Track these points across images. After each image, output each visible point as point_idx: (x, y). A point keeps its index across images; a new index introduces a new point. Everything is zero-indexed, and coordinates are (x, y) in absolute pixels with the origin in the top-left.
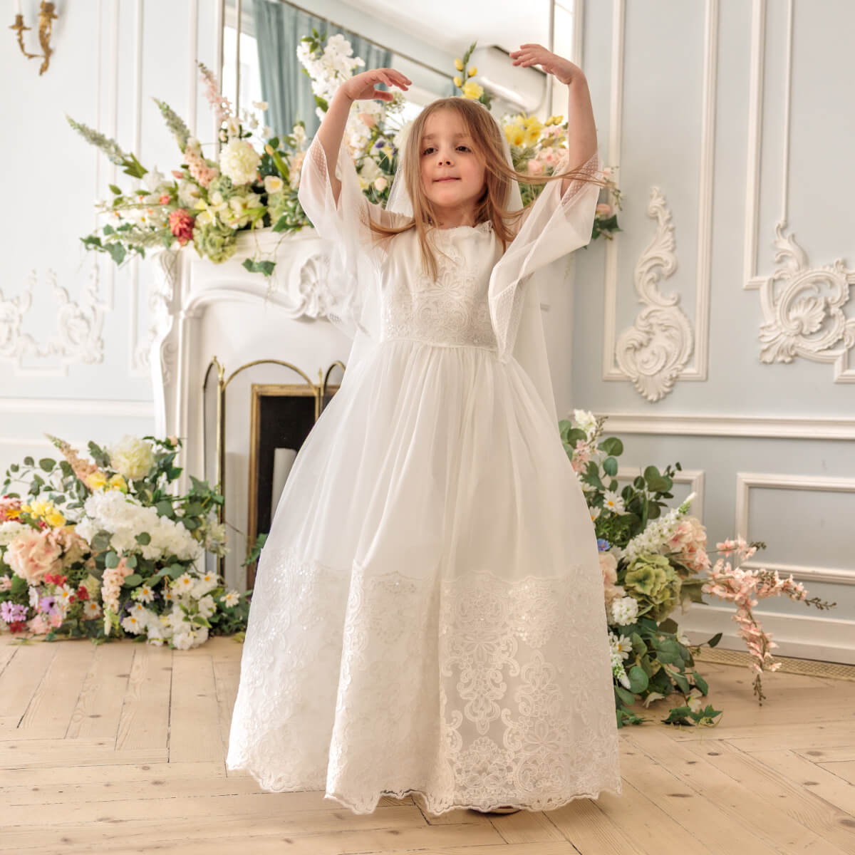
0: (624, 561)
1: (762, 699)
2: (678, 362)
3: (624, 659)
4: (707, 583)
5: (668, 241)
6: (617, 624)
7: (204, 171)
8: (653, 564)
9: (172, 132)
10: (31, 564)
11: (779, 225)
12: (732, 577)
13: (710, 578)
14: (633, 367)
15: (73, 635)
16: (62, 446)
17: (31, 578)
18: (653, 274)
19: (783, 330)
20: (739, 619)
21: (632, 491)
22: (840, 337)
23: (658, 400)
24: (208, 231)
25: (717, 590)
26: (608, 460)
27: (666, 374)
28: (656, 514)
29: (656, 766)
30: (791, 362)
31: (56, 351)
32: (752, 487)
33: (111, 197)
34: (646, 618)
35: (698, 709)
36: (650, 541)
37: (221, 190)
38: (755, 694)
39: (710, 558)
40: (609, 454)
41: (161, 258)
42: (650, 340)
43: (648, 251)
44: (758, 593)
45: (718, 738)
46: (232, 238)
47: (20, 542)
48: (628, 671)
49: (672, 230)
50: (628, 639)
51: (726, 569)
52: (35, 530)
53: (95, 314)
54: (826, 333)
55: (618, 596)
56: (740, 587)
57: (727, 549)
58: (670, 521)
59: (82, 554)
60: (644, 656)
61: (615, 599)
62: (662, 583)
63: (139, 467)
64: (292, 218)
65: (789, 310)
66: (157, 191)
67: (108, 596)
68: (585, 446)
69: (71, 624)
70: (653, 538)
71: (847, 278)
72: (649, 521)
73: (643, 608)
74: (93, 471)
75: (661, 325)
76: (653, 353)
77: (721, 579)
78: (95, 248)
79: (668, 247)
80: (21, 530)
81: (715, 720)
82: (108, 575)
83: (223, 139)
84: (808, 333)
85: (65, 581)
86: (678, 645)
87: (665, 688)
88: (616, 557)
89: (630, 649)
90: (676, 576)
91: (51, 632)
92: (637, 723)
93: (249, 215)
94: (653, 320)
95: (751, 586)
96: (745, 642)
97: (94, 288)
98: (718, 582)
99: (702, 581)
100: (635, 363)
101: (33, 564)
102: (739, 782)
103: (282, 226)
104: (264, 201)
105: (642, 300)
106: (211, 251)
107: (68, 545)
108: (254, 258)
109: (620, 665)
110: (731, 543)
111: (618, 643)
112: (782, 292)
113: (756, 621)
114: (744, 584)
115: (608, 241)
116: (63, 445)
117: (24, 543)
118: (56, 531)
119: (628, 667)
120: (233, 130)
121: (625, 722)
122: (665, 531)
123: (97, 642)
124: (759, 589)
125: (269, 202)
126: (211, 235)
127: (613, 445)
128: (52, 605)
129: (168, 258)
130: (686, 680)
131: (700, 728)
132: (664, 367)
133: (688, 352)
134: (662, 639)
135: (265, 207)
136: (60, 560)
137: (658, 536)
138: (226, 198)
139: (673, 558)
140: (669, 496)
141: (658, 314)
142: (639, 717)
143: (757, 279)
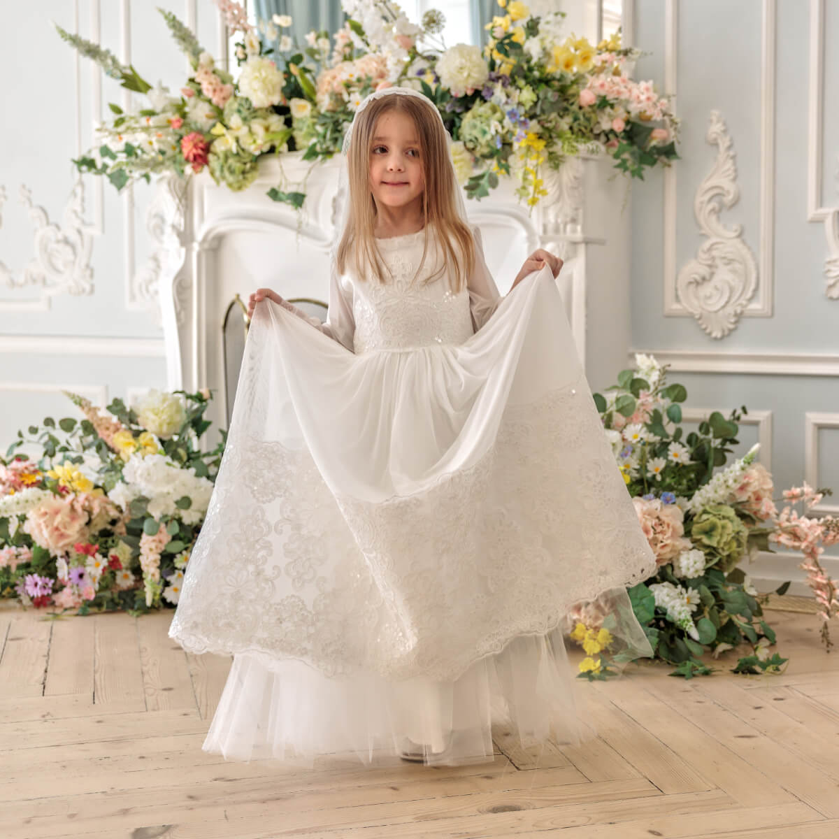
0: (690, 513)
1: (830, 646)
2: (743, 298)
3: (693, 612)
4: (774, 531)
5: (728, 170)
6: (685, 577)
7: (218, 88)
8: (719, 515)
9: (179, 44)
10: (56, 533)
12: (797, 526)
13: (777, 527)
14: (696, 303)
15: (107, 608)
16: (80, 402)
17: (56, 548)
18: (714, 204)
20: (806, 567)
21: (697, 438)
23: (723, 338)
24: (226, 158)
25: (784, 539)
26: (671, 407)
27: (730, 310)
28: (722, 461)
29: (724, 712)
31: (34, 281)
32: (820, 427)
33: (111, 117)
34: (714, 569)
35: (766, 657)
36: (716, 492)
37: (239, 111)
38: (823, 641)
39: (777, 506)
40: (674, 401)
41: (169, 184)
42: (712, 274)
43: (708, 180)
44: (824, 541)
45: (784, 684)
46: (253, 164)
47: (43, 510)
48: (696, 623)
49: (733, 157)
50: (696, 591)
51: (792, 517)
52: (57, 496)
53: (82, 239)
55: (685, 549)
56: (807, 535)
57: (794, 497)
58: (735, 472)
59: (109, 520)
60: (712, 608)
61: (682, 552)
62: (728, 535)
63: (169, 424)
64: (321, 144)
66: (164, 111)
67: (147, 566)
68: (648, 396)
69: (104, 596)
70: (718, 490)
72: (715, 469)
73: (711, 560)
74: (117, 430)
75: (724, 258)
76: (716, 288)
77: (787, 527)
78: (89, 170)
79: (729, 175)
80: (43, 497)
81: (781, 667)
82: (146, 542)
83: (241, 56)
85: (97, 550)
86: (745, 595)
87: (734, 639)
88: (682, 509)
89: (698, 601)
90: (742, 526)
91: (83, 606)
92: (707, 673)
93: (272, 140)
94: (715, 253)
95: (816, 534)
96: (812, 590)
97: (79, 209)
98: (785, 531)
99: (769, 530)
100: (697, 298)
101: (59, 533)
102: (801, 722)
103: (312, 154)
104: (288, 123)
105: (703, 232)
106: (231, 178)
107: (96, 511)
108: (279, 187)
109: (689, 617)
110: (797, 491)
111: (686, 596)
113: (823, 569)
114: (810, 533)
115: (666, 168)
116: (83, 403)
117: (48, 510)
118: (82, 497)
119: (696, 619)
120: (252, 46)
121: (696, 673)
122: (730, 482)
123: (135, 614)
124: (826, 537)
125: (295, 125)
126: (231, 161)
127: (676, 392)
128: (81, 576)
129: (177, 184)
130: (754, 630)
131: (767, 676)
132: (727, 302)
133: (753, 287)
134: (730, 588)
135: (290, 129)
136: (86, 528)
137: (724, 487)
138: (245, 120)
139: (740, 507)
140: (734, 442)
141: (720, 246)
142: (708, 667)
143: (821, 211)
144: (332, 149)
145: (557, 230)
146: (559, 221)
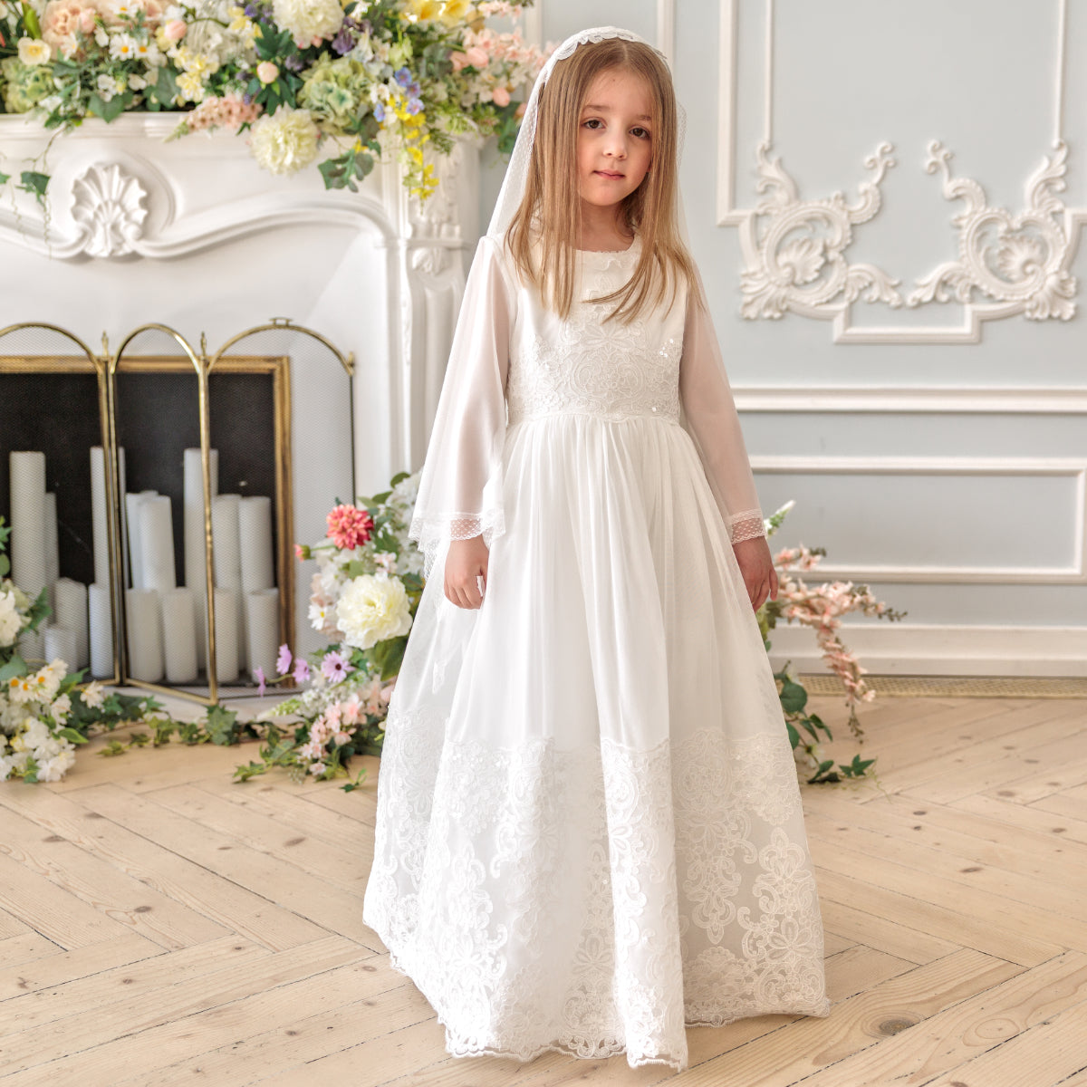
1: (860, 735)
11: (763, 148)
12: (811, 597)
19: (773, 279)
22: (841, 288)
30: (781, 319)
38: (852, 730)
51: (802, 586)
54: (823, 282)
56: (824, 606)
57: (788, 561)
64: (67, 106)
65: (777, 253)
71: (849, 216)
77: (800, 599)
81: (866, 772)
84: (801, 282)
103: (54, 120)
110: (790, 553)
112: (768, 232)
143: (736, 213)
144: (80, 112)
145: (429, 232)
146: (434, 220)
